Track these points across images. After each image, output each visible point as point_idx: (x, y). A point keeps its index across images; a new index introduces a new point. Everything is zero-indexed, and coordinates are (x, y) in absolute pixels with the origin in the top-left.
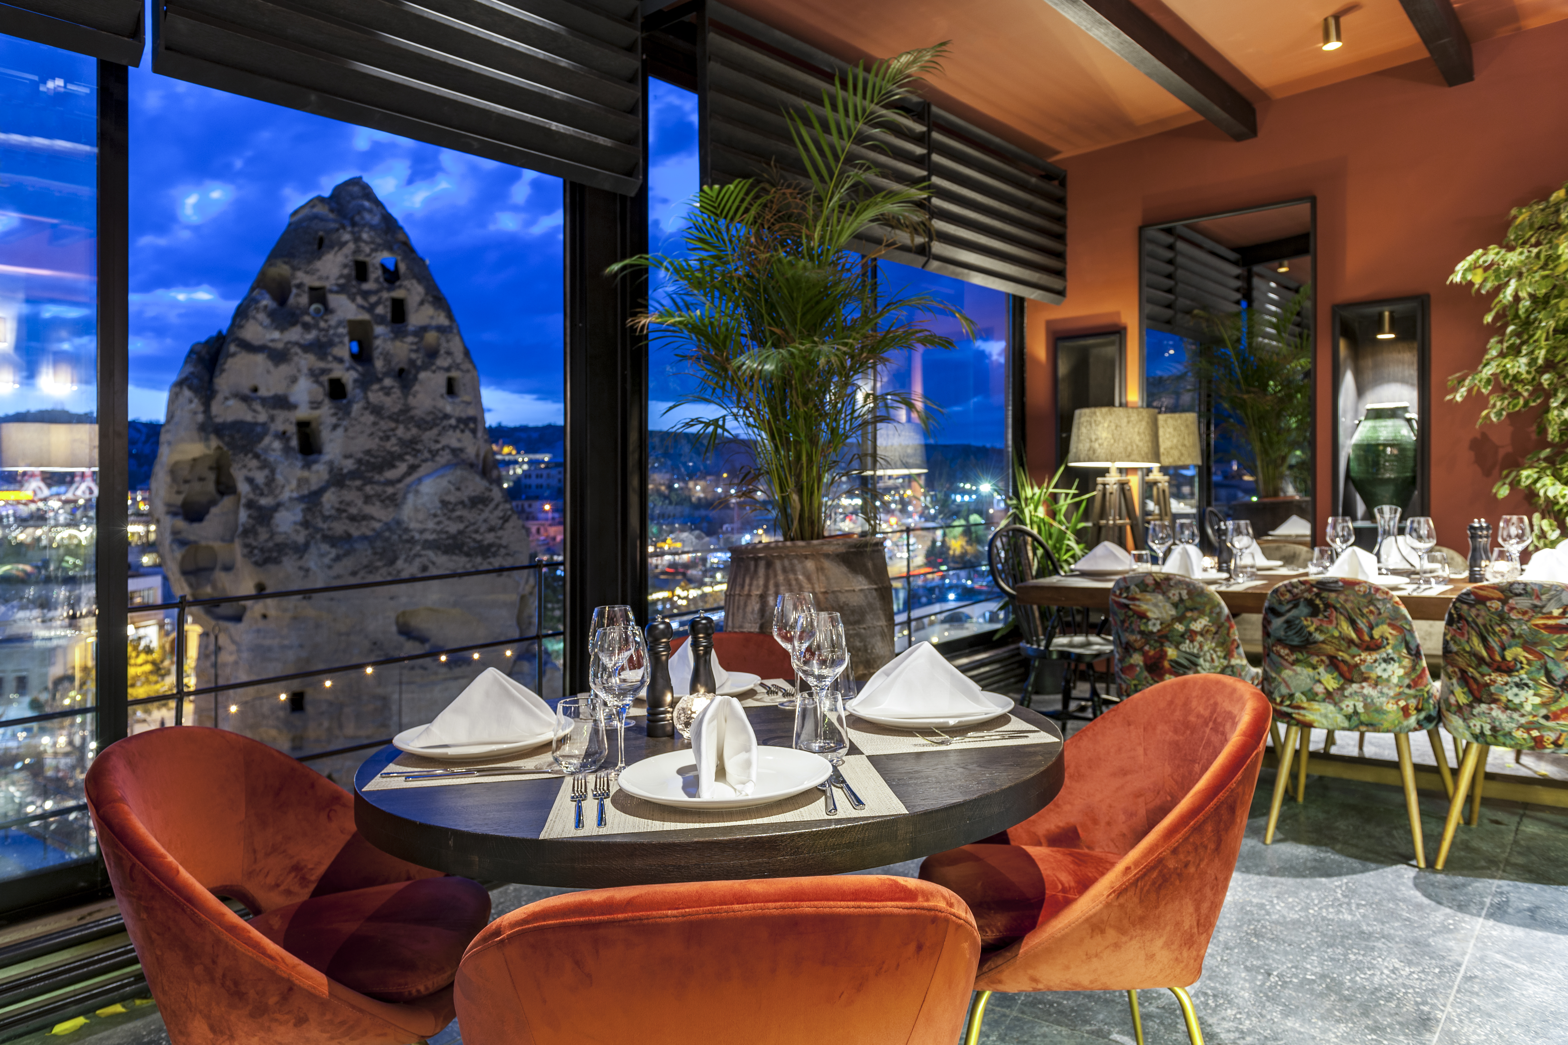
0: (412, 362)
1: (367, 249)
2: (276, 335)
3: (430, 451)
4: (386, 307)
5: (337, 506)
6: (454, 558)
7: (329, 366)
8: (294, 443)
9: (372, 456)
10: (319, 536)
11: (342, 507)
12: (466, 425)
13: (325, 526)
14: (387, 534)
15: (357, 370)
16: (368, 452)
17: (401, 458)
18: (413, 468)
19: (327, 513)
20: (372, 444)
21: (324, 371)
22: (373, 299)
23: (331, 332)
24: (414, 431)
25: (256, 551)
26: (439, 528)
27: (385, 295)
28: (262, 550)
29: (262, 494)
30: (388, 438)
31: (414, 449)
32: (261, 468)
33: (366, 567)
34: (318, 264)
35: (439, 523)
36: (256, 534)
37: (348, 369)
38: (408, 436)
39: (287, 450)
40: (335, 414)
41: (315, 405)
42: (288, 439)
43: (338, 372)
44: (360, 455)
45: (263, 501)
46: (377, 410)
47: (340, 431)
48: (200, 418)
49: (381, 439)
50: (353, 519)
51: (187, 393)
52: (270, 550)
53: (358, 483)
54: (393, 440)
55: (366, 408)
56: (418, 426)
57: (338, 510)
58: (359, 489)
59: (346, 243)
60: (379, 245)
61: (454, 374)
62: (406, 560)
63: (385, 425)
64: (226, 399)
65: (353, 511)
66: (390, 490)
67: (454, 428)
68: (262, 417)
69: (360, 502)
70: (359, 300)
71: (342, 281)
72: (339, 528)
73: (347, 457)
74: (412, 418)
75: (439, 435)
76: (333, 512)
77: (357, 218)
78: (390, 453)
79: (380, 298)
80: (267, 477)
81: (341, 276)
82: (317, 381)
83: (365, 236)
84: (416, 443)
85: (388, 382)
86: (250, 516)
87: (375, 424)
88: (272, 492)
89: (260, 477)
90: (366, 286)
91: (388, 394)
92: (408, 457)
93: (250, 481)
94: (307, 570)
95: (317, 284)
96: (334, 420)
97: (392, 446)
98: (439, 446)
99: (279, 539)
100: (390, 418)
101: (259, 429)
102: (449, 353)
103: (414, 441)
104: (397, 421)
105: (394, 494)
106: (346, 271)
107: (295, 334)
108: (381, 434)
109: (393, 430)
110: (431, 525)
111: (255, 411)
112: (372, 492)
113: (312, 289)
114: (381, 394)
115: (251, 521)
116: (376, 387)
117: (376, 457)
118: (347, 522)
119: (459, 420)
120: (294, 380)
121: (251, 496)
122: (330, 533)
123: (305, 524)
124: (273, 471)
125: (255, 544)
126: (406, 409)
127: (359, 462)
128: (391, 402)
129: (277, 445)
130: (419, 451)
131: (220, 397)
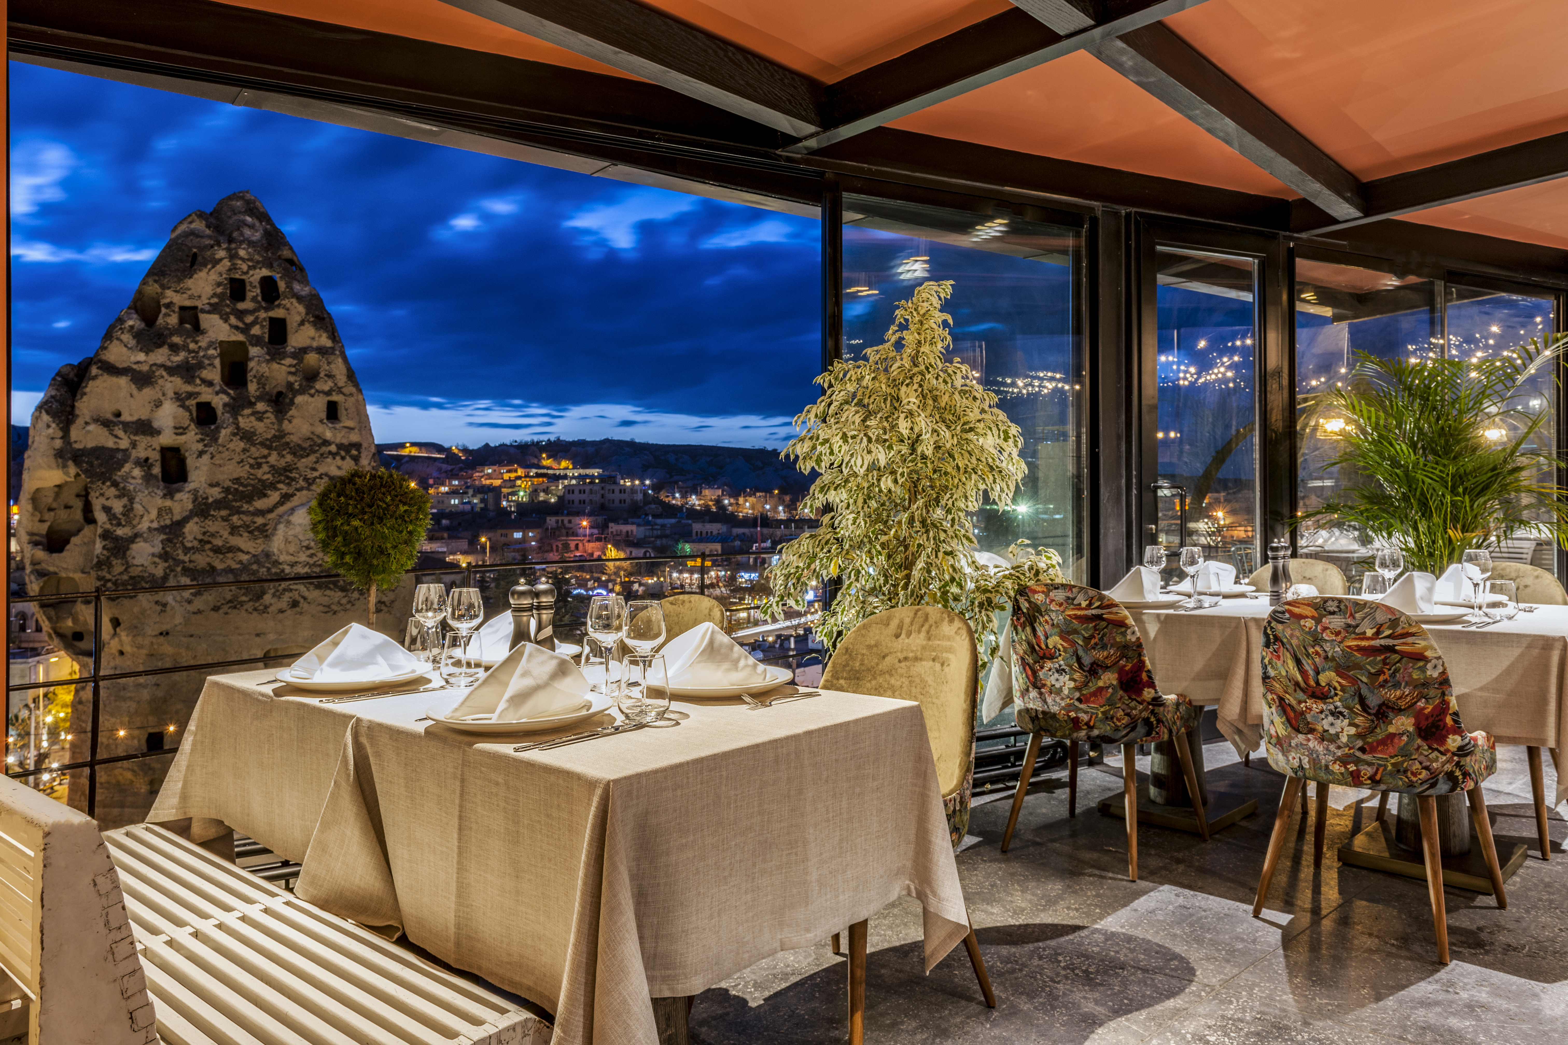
0: (290, 385)
1: (245, 267)
2: (141, 357)
3: (306, 479)
4: (262, 327)
5: (200, 537)
6: (328, 592)
7: (197, 389)
8: (157, 470)
9: (242, 484)
10: (179, 569)
11: (206, 538)
12: (348, 452)
13: (186, 559)
14: (255, 567)
15: (228, 394)
16: (237, 480)
17: (273, 486)
18: (286, 497)
19: (189, 545)
20: (242, 472)
21: (190, 395)
22: (249, 319)
23: (201, 354)
24: (289, 458)
25: (109, 585)
26: (311, 561)
27: (262, 315)
28: (115, 583)
29: (119, 524)
30: (259, 466)
31: (288, 477)
32: (118, 497)
33: (230, 601)
34: (189, 283)
35: (311, 556)
36: (110, 566)
37: (217, 393)
38: (282, 463)
39: (148, 478)
40: (202, 440)
41: (180, 430)
42: (150, 467)
43: (207, 395)
44: (228, 483)
45: (120, 532)
46: (248, 436)
47: (206, 458)
48: (58, 443)
49: (252, 466)
50: (217, 550)
51: (46, 418)
52: (124, 584)
53: (224, 513)
54: (265, 468)
55: (235, 434)
56: (294, 454)
57: (201, 541)
58: (225, 519)
59: (221, 260)
60: (258, 262)
61: (335, 398)
62: (274, 595)
63: (255, 452)
64: (87, 423)
65: (218, 542)
66: (260, 521)
67: (334, 455)
68: (124, 444)
69: (225, 534)
70: (233, 320)
71: (215, 300)
72: (201, 560)
73: (212, 485)
74: (288, 444)
75: (316, 462)
76: (196, 543)
77: (235, 234)
78: (260, 480)
79: (257, 318)
80: (125, 506)
81: (214, 295)
82: (183, 406)
83: (242, 253)
84: (291, 471)
85: (260, 406)
86: (104, 548)
87: (244, 450)
88: (129, 522)
89: (118, 506)
90: (241, 306)
91: (260, 419)
92: (280, 486)
93: (107, 510)
94: (165, 605)
95: (188, 303)
96: (200, 446)
97: (264, 473)
98: (316, 474)
99: (135, 572)
100: (262, 444)
101: (120, 456)
102: (330, 376)
103: (288, 469)
104: (270, 448)
105: (265, 525)
106: (219, 290)
107: (161, 356)
108: (252, 461)
109: (265, 457)
110: (303, 557)
111: (116, 437)
112: (239, 523)
113: (183, 308)
114: (252, 418)
115: (105, 552)
116: (247, 411)
117: (245, 486)
118: (211, 554)
119: (340, 446)
120: (158, 404)
121: (108, 526)
122: (191, 566)
123: (165, 556)
124: (131, 500)
125: (108, 577)
126: (281, 435)
127: (227, 490)
128: (264, 428)
129: (137, 472)
130: (293, 479)
131: (80, 422)
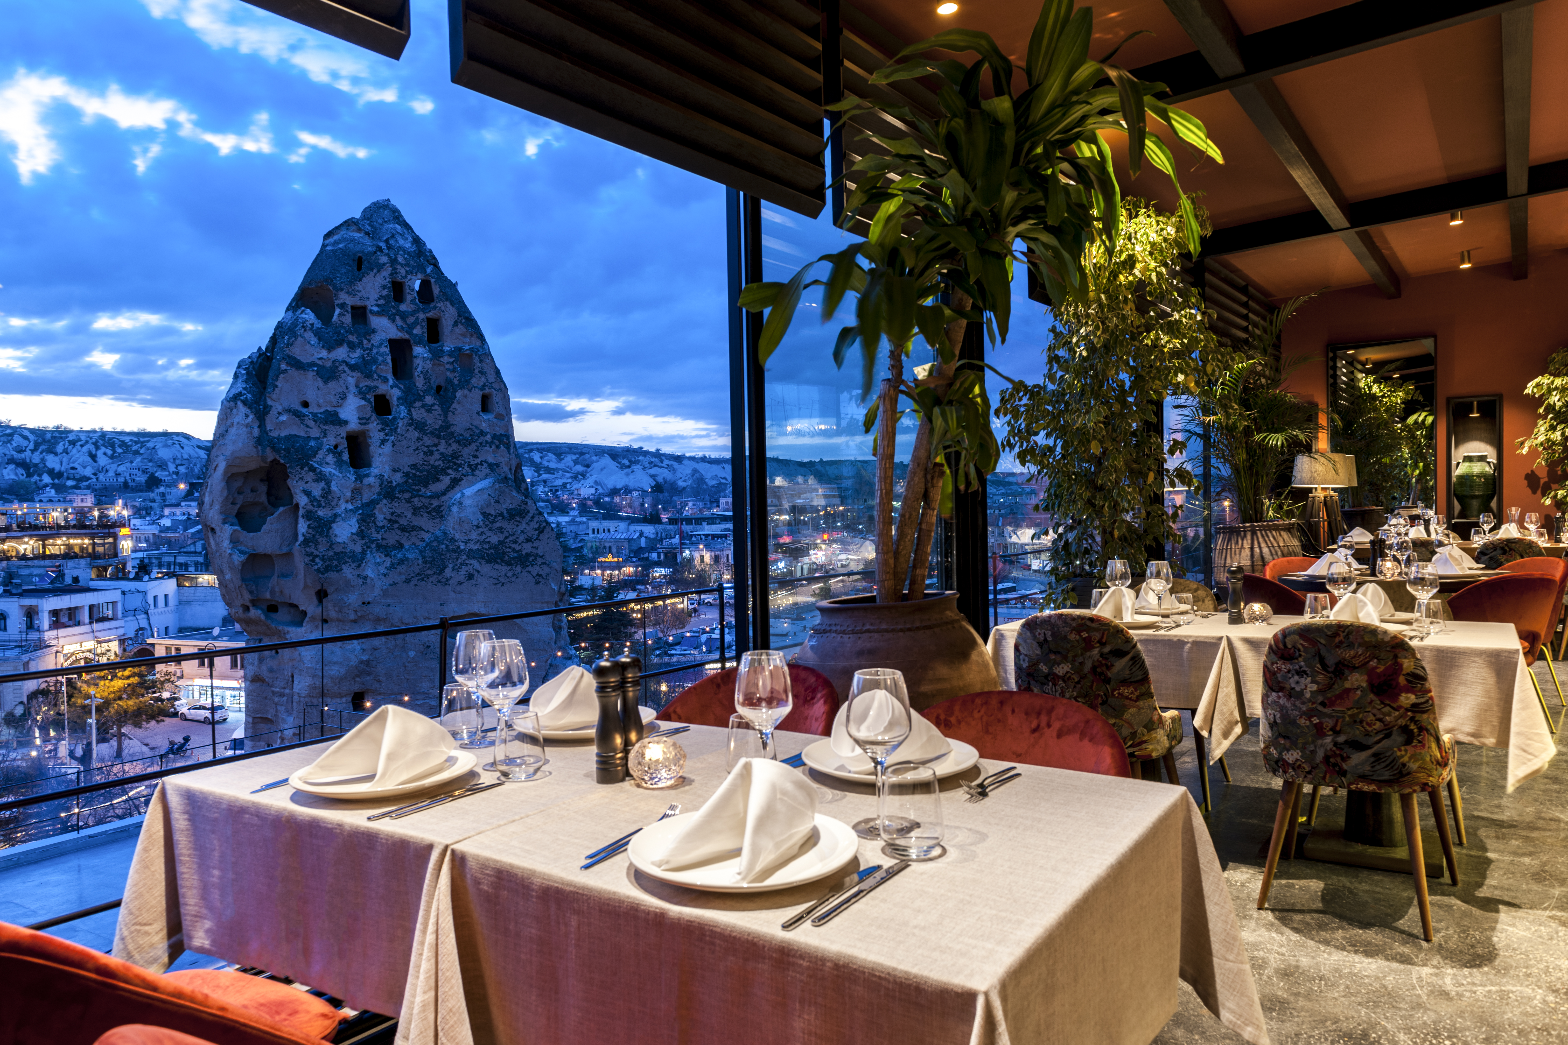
0: (449, 381)
1: (403, 272)
2: (324, 354)
3: (470, 466)
4: (422, 327)
5: (389, 517)
6: (496, 566)
7: (375, 384)
8: (346, 457)
9: (418, 470)
10: (373, 546)
11: (394, 518)
12: (499, 441)
13: (380, 537)
14: (435, 544)
15: (400, 388)
16: (414, 466)
17: (444, 472)
18: (455, 482)
19: (381, 524)
20: (418, 459)
21: (369, 388)
22: (411, 320)
23: (375, 351)
24: (455, 446)
25: (317, 560)
26: (482, 538)
27: (421, 316)
28: (323, 559)
29: (319, 506)
30: (431, 453)
31: (455, 464)
32: (316, 481)
33: (418, 574)
34: (359, 286)
35: (482, 534)
36: (317, 543)
37: (392, 387)
38: (449, 451)
39: (339, 463)
40: (383, 429)
41: (363, 421)
42: (340, 454)
43: (383, 388)
44: (407, 469)
45: (321, 513)
46: (420, 426)
47: (387, 446)
48: (256, 432)
49: (425, 453)
50: (403, 529)
51: (242, 409)
52: (330, 559)
53: (407, 495)
54: (437, 455)
55: (410, 425)
56: (458, 442)
57: (390, 521)
58: (408, 501)
59: (384, 264)
60: (413, 267)
61: (487, 390)
62: (453, 569)
63: (428, 441)
64: (279, 413)
65: (403, 522)
66: (435, 503)
67: (491, 444)
68: (315, 432)
69: (409, 515)
70: (399, 321)
71: (382, 302)
72: (392, 538)
73: (394, 471)
74: (452, 433)
75: (477, 450)
76: (385, 523)
77: (391, 242)
78: (433, 466)
79: (417, 319)
80: (323, 489)
81: (381, 297)
82: (364, 398)
83: (400, 259)
84: (457, 458)
85: (429, 400)
86: (309, 526)
87: (419, 439)
88: (328, 504)
89: (317, 490)
90: (403, 307)
91: (429, 411)
92: (450, 471)
93: (307, 493)
94: (366, 578)
95: (358, 304)
96: (382, 435)
97: (435, 460)
98: (478, 461)
99: (337, 549)
100: (432, 433)
101: (312, 443)
102: (482, 372)
103: (455, 456)
104: (439, 437)
105: (440, 506)
106: (385, 292)
107: (341, 353)
108: (425, 449)
109: (436, 445)
110: (474, 536)
111: (307, 426)
112: (420, 505)
113: (354, 309)
114: (423, 410)
115: (310, 531)
116: (418, 404)
117: (421, 472)
118: (399, 532)
119: (494, 436)
120: (344, 397)
121: (310, 507)
122: (384, 543)
123: (361, 534)
124: (328, 484)
125: (316, 553)
126: (447, 426)
127: (407, 475)
128: (433, 420)
129: (330, 458)
130: (460, 465)
131: (273, 413)
